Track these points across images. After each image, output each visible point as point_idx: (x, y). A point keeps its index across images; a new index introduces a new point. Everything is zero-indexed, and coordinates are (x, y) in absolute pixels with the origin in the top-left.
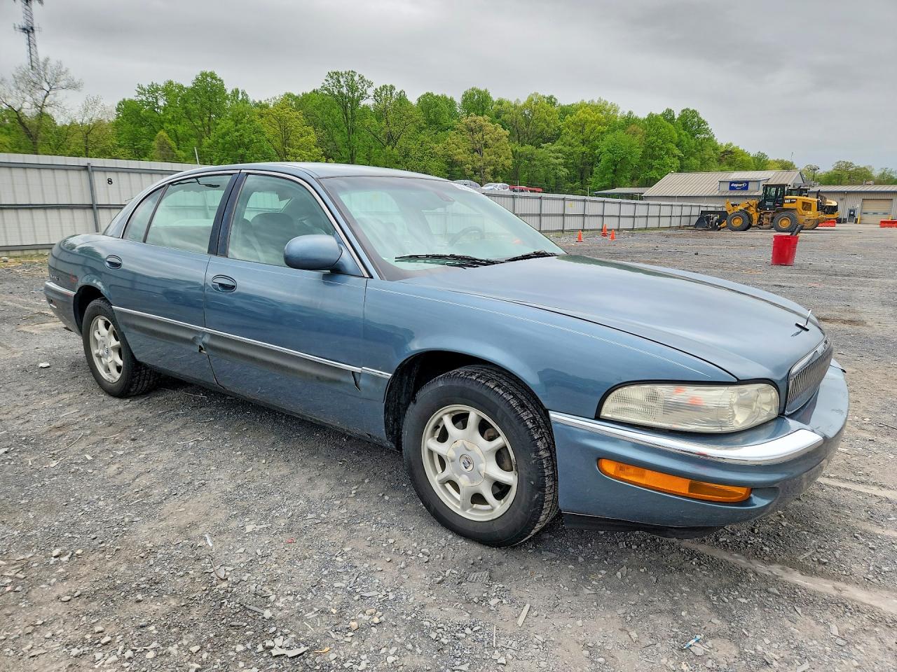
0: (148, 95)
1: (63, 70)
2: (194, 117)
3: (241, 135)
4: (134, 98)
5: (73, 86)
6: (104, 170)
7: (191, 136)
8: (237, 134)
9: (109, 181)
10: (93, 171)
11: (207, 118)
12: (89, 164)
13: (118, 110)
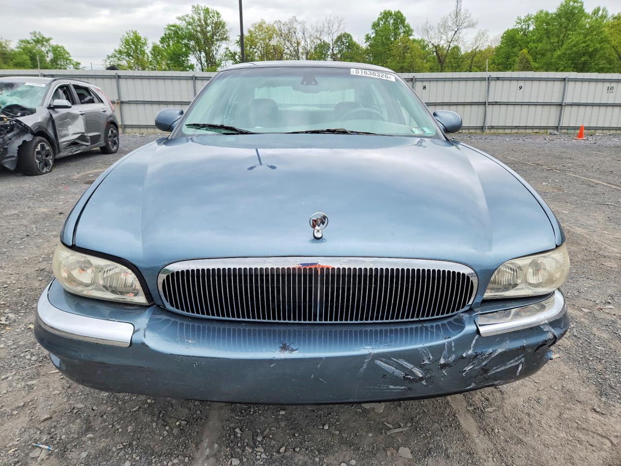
0: (523, 23)
1: (468, 15)
2: (553, 35)
3: (587, 46)
4: (515, 27)
5: (472, 25)
6: (422, 80)
7: (547, 50)
8: (584, 45)
9: (424, 87)
10: (415, 81)
11: (563, 35)
12: (414, 77)
13: (502, 38)
